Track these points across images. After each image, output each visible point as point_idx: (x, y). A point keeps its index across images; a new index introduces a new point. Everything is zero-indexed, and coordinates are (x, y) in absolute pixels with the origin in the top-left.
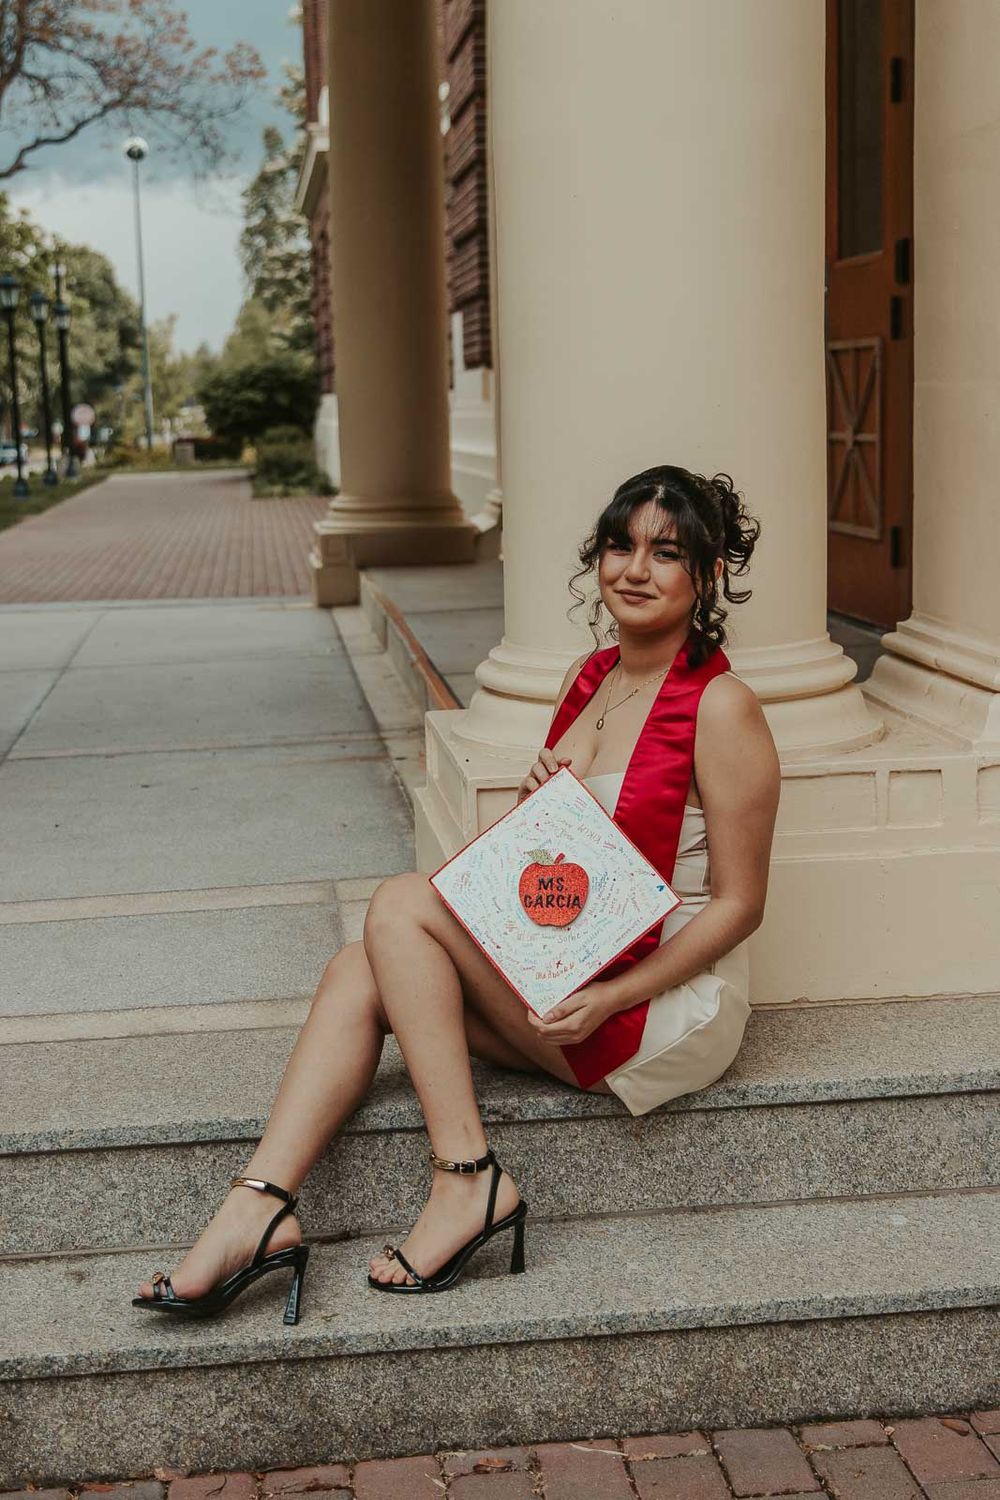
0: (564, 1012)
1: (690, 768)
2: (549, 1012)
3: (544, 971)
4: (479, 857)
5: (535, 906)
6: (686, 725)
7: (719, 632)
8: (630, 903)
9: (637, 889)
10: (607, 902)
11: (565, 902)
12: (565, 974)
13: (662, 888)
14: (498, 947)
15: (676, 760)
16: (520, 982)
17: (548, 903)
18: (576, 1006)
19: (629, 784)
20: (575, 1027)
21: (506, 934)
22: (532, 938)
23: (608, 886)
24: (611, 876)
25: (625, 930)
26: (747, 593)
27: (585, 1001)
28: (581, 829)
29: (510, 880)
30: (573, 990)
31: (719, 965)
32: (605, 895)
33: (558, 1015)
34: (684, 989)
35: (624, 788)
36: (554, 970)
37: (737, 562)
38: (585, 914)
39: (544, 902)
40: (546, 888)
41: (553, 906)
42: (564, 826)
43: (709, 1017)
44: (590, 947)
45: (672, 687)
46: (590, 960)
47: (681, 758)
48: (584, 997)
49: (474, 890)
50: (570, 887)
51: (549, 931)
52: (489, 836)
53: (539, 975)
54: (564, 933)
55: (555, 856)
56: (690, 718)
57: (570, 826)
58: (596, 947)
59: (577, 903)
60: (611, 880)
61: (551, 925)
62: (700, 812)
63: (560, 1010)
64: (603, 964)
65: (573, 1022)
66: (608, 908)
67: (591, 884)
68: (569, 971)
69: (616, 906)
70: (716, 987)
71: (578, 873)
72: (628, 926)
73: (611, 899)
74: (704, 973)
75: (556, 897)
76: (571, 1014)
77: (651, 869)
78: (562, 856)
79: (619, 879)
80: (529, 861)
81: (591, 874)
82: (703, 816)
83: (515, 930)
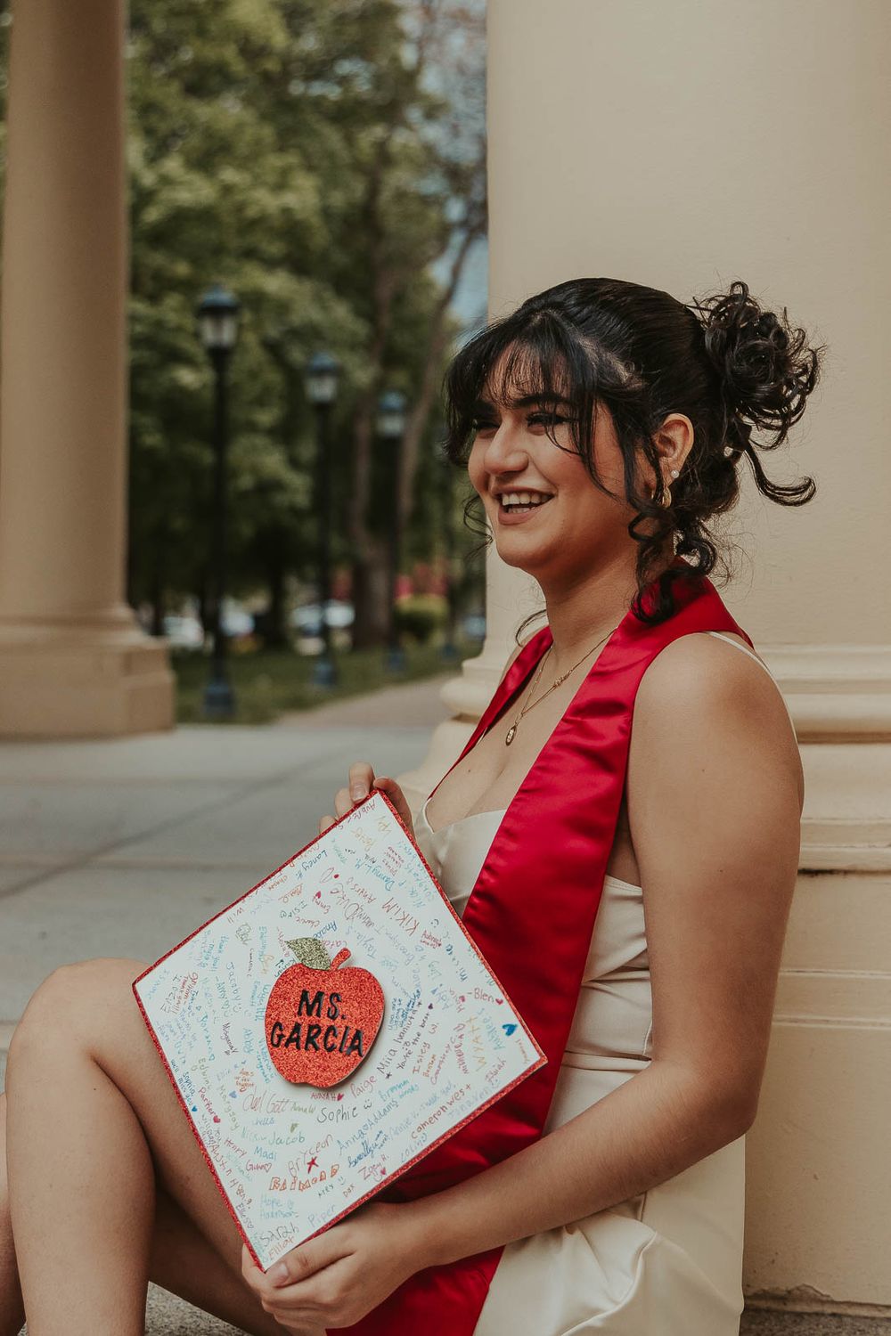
0: (305, 1263)
1: (619, 800)
2: (279, 1262)
3: (285, 1176)
4: (216, 949)
5: (286, 1045)
6: (619, 720)
7: (703, 552)
8: (452, 1057)
9: (468, 1028)
10: (411, 1048)
11: (338, 1043)
12: (321, 1185)
13: (511, 1029)
14: (216, 1120)
15: (594, 785)
16: (240, 1192)
17: (310, 1040)
18: (332, 1251)
19: (517, 826)
20: (328, 1297)
21: (233, 1095)
22: (276, 1109)
23: (418, 1018)
24: (426, 998)
25: (435, 1108)
26: (806, 487)
27: (349, 1245)
28: (387, 907)
29: (258, 993)
30: (328, 1219)
31: (656, 1201)
32: (409, 1037)
33: (296, 1269)
34: (571, 1241)
35: (504, 831)
36: (303, 1176)
37: (769, 427)
38: (371, 1070)
39: (303, 1039)
40: (309, 1014)
41: (317, 1049)
42: (361, 901)
43: (616, 1303)
44: (370, 1137)
45: (616, 653)
46: (367, 1162)
47: (605, 781)
48: (348, 1237)
49: (198, 1008)
50: (351, 1014)
51: (305, 1097)
52: (239, 911)
53: (277, 1185)
54: (329, 1104)
55: (333, 953)
56: (623, 708)
57: (370, 900)
58: (382, 1137)
59: (360, 1046)
60: (424, 1009)
61: (311, 1085)
62: (636, 891)
63: (300, 1261)
64: (389, 1172)
65: (327, 1285)
66: (411, 1062)
67: (390, 1012)
68: (329, 1181)
69: (427, 1059)
70: (638, 1244)
71: (366, 987)
72: (443, 1101)
73: (420, 1044)
74: (622, 1214)
75: (325, 1029)
76: (323, 1268)
77: (496, 991)
78: (344, 954)
79: (438, 1006)
80: (291, 959)
81: (390, 993)
82: (639, 900)
83: (250, 1090)
